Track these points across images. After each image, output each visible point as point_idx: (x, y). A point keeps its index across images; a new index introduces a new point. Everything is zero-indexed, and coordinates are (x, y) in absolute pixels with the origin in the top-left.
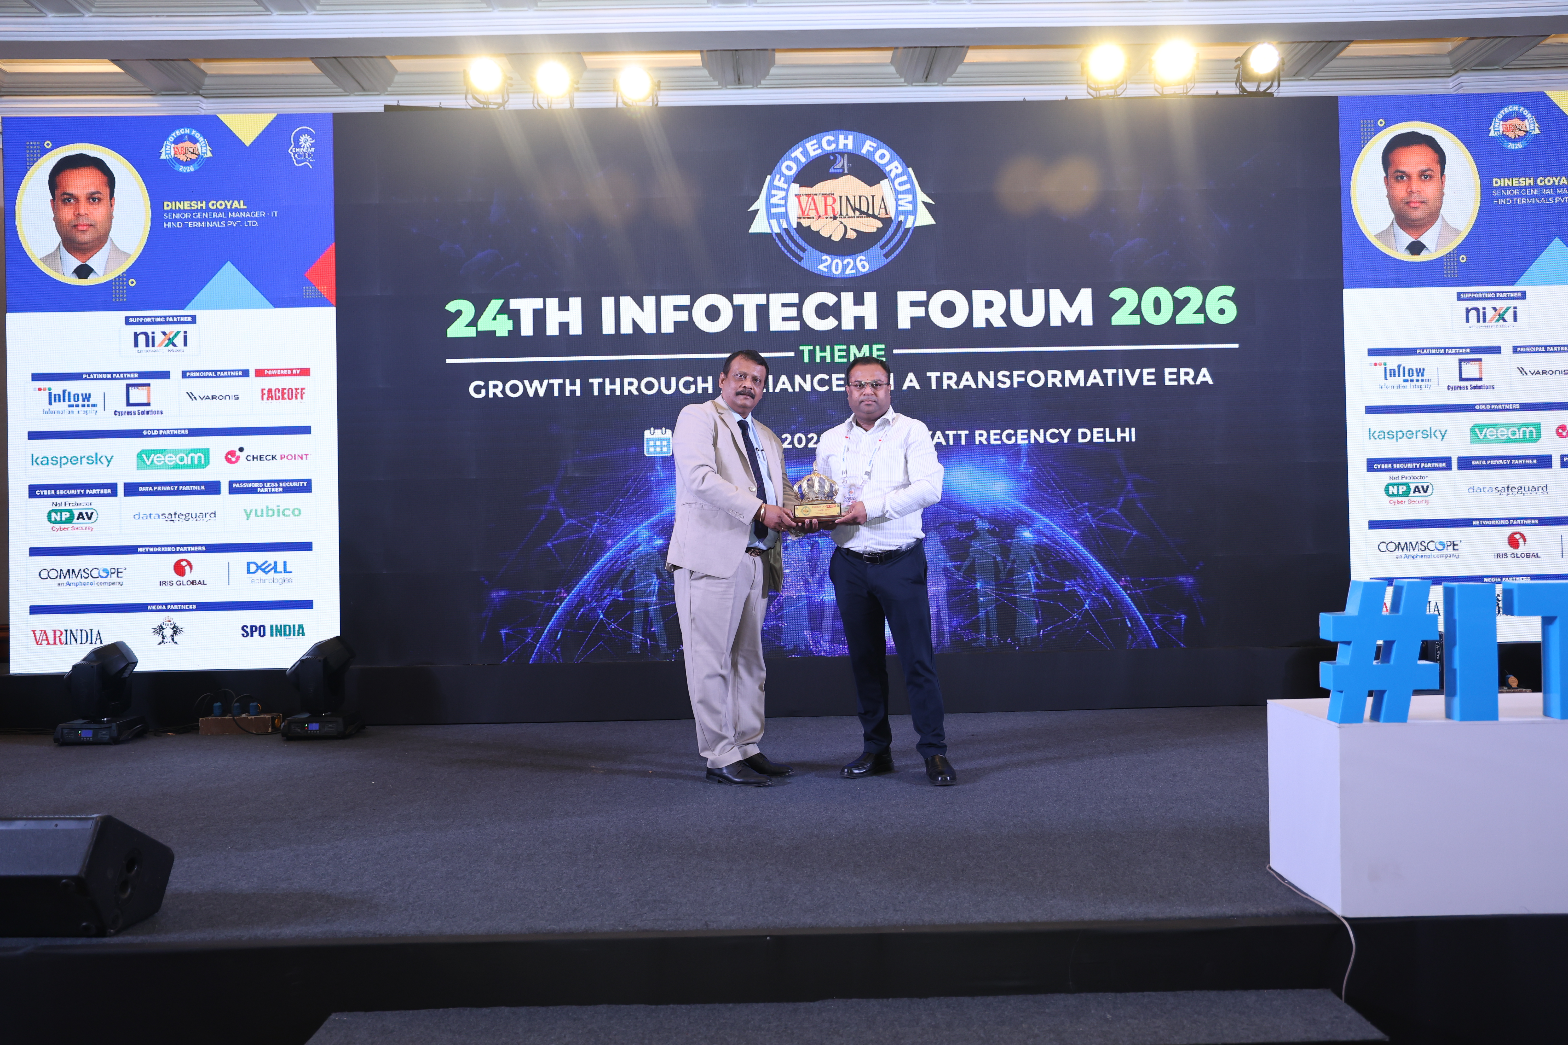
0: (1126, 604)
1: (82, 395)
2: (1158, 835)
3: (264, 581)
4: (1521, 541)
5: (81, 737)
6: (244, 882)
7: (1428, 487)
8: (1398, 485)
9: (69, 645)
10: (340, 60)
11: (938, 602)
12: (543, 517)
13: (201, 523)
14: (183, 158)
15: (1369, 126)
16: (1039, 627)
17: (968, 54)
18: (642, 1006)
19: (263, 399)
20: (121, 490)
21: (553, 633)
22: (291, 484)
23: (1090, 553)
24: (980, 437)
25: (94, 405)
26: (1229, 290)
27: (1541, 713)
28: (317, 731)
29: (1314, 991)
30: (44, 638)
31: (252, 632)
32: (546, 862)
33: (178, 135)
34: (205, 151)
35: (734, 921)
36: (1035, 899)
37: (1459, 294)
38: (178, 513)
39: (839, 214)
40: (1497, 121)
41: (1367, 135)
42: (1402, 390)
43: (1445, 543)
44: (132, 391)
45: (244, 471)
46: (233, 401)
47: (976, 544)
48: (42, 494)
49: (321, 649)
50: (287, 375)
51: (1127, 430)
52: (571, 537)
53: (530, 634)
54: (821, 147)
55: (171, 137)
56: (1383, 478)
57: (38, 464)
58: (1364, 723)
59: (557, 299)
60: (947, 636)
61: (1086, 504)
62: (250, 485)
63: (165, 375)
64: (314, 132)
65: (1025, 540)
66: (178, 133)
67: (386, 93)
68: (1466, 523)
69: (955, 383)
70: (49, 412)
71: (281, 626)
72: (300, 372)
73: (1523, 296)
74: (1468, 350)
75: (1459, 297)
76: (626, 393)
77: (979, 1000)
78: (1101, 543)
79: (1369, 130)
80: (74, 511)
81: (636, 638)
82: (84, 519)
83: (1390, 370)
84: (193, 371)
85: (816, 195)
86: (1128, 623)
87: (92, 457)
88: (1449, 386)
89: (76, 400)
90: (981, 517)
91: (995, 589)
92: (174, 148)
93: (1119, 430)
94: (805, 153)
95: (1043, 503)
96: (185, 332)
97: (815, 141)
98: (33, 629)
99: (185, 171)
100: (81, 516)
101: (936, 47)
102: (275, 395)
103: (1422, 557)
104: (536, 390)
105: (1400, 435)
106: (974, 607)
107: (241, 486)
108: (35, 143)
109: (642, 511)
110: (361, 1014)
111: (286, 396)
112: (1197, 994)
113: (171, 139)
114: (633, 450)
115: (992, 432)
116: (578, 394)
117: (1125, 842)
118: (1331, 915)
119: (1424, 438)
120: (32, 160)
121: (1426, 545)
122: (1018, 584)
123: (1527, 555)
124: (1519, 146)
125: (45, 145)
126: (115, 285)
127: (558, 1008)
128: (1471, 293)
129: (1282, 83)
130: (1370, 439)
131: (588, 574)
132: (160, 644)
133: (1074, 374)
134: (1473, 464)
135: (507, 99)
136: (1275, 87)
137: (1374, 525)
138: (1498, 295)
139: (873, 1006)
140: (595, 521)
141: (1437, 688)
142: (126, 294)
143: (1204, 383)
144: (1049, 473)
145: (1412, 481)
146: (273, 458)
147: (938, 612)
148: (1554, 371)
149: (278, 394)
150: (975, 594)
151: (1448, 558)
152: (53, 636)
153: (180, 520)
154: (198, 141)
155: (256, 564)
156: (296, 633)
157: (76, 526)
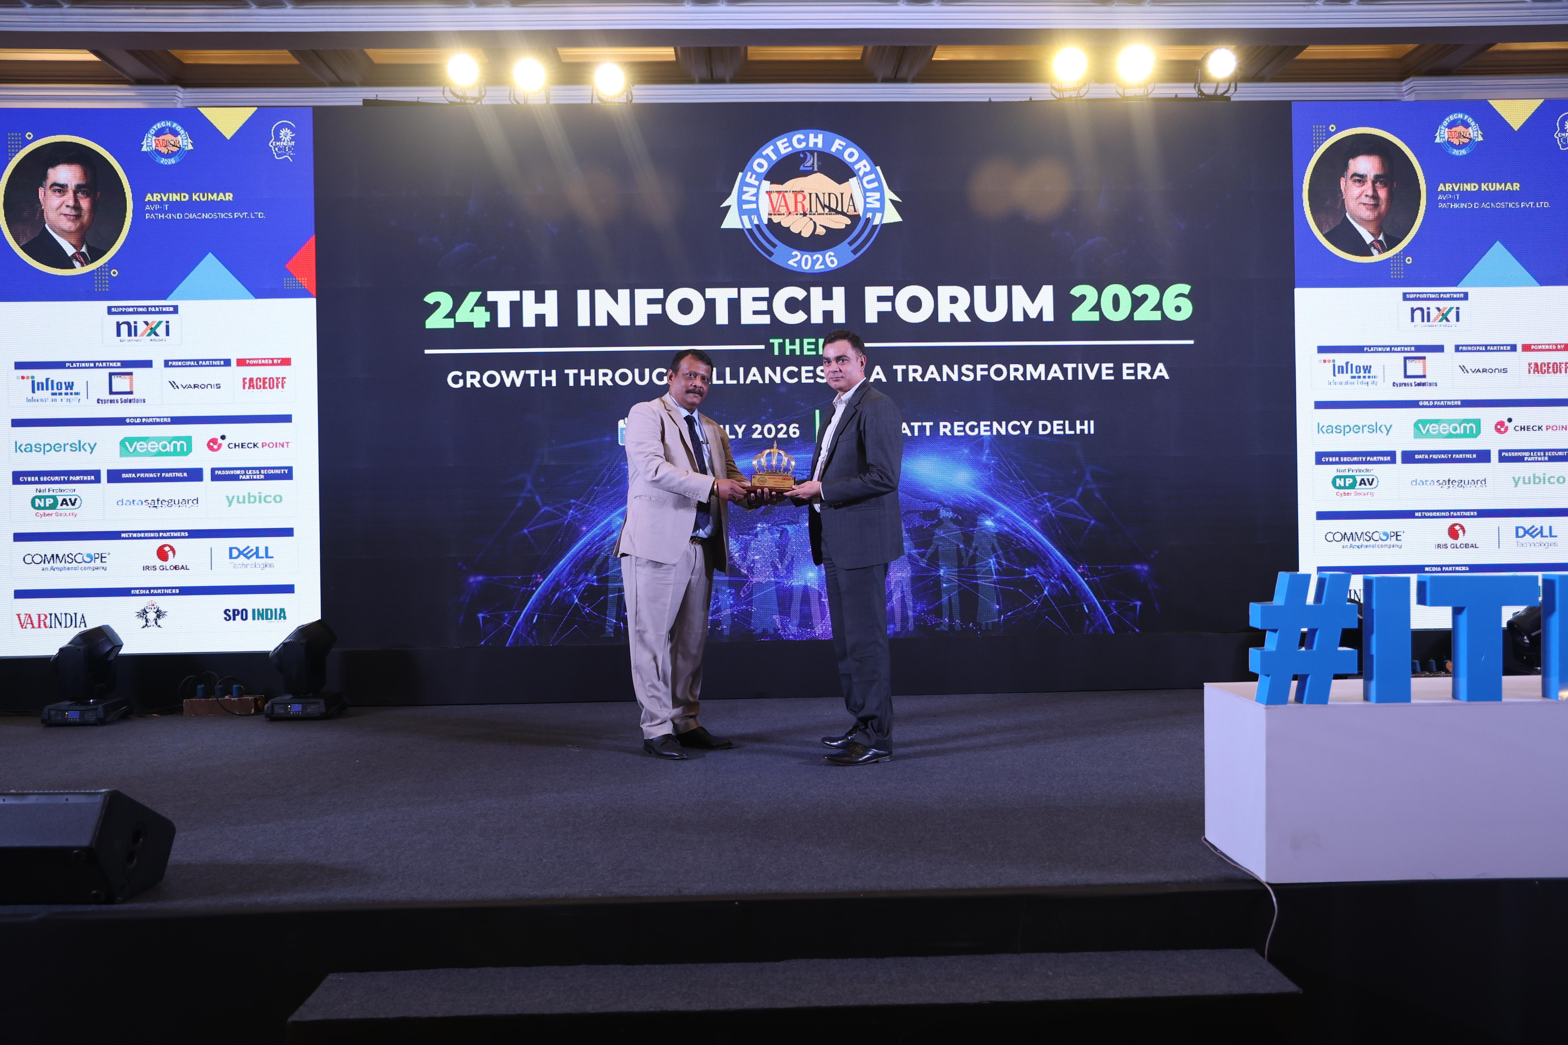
0: (1084, 590)
1: (65, 383)
2: (1104, 809)
3: (246, 566)
4: (1460, 532)
5: (68, 719)
6: (240, 854)
7: (1373, 479)
8: (1345, 477)
9: (53, 629)
10: (317, 52)
11: (902, 587)
12: (519, 504)
13: (184, 510)
14: (164, 150)
15: (1321, 131)
16: (1000, 612)
17: (936, 51)
18: (619, 966)
19: (244, 388)
20: (104, 476)
21: (529, 617)
22: (272, 472)
23: (1050, 542)
24: (944, 428)
25: (77, 394)
26: (1186, 288)
27: (1450, 696)
28: (299, 712)
29: (1240, 950)
30: (29, 621)
31: (234, 616)
32: (527, 835)
33: (159, 127)
34: (186, 144)
35: (704, 888)
36: (986, 867)
37: (1405, 294)
38: (161, 499)
39: (809, 210)
40: (1443, 128)
41: (1319, 140)
42: (1349, 386)
43: (1389, 532)
44: (115, 380)
45: (226, 458)
46: (215, 390)
47: (940, 533)
48: (26, 480)
49: (304, 632)
50: (269, 365)
51: (1086, 422)
52: (547, 524)
53: (506, 618)
54: (791, 145)
55: (152, 130)
56: (1331, 471)
57: (21, 451)
58: (1288, 705)
59: (533, 292)
60: (911, 621)
61: (1046, 494)
62: (232, 472)
63: (148, 364)
64: (294, 125)
65: (987, 528)
66: (159, 125)
67: (364, 85)
68: (1409, 515)
69: (921, 376)
70: (33, 400)
71: (263, 610)
73: (1465, 297)
74: (1413, 349)
75: (1405, 297)
76: (601, 384)
77: (932, 959)
78: (1060, 532)
79: (1321, 134)
80: (57, 497)
81: (610, 622)
82: (68, 505)
83: (1339, 367)
84: (175, 361)
85: (786, 192)
86: (1086, 608)
87: (76, 445)
88: (1394, 383)
89: (59, 388)
90: (945, 506)
91: (958, 576)
92: (155, 140)
93: (1078, 422)
94: (776, 151)
95: (1004, 493)
96: (167, 322)
97: (786, 140)
98: (18, 613)
99: (166, 163)
100: (64, 503)
101: (905, 47)
102: (257, 384)
103: (1367, 546)
104: (513, 381)
105: (1347, 429)
106: (937, 592)
107: (224, 473)
108: (16, 134)
109: (616, 500)
110: (356, 974)
111: (267, 385)
112: (1132, 954)
113: (152, 131)
114: (608, 439)
115: (956, 424)
116: (554, 384)
117: (1072, 816)
118: (1256, 881)
119: (1370, 432)
120: (13, 150)
121: (1370, 535)
122: (980, 571)
123: (1467, 546)
124: (1463, 152)
125: (26, 136)
126: (98, 276)
127: (541, 968)
128: (1416, 293)
129: (1238, 85)
130: (1319, 433)
131: (563, 560)
132: (143, 627)
133: (1036, 369)
134: (1416, 458)
135: (483, 93)
136: (1232, 90)
137: (1321, 516)
138: (1442, 295)
139: (834, 965)
140: (570, 509)
141: (1356, 672)
142: (108, 284)
143: (1161, 378)
144: (1010, 464)
145: (1358, 473)
146: (255, 445)
147: (903, 598)
148: (1494, 369)
149: (259, 384)
150: (938, 580)
151: (1392, 548)
152: (37, 619)
153: (163, 506)
154: (179, 134)
155: (238, 550)
156: (278, 617)
157: (60, 511)
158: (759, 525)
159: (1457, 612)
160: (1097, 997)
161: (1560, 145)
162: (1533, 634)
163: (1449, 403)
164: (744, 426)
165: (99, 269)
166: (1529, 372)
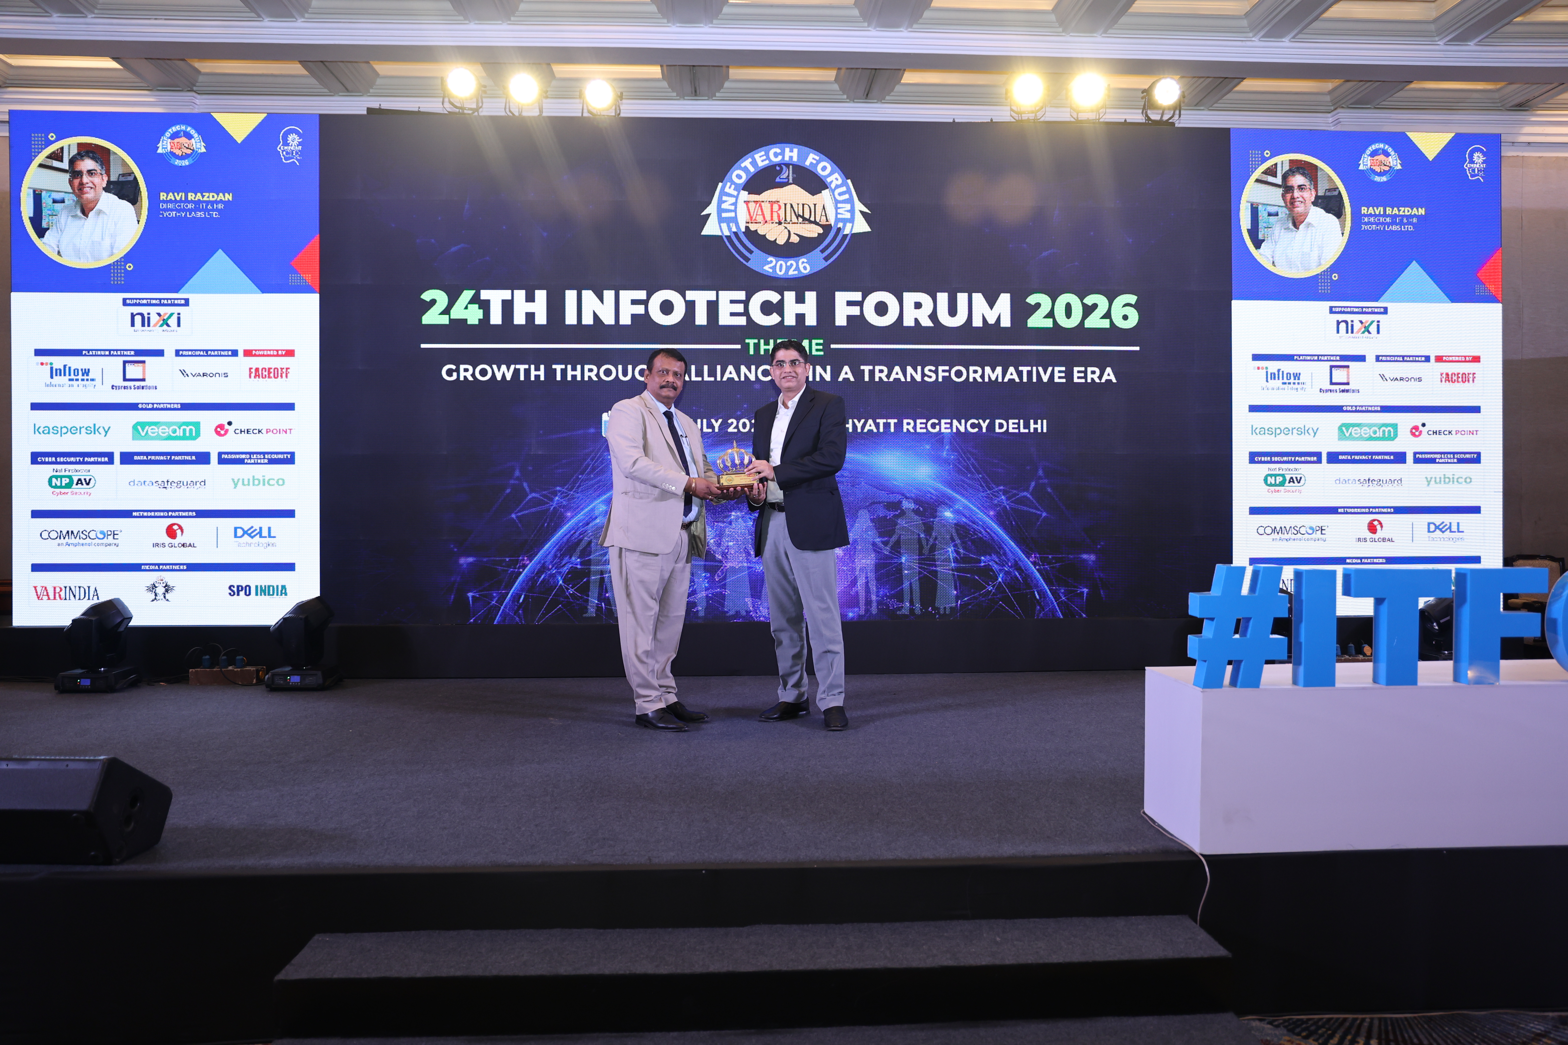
0: (1035, 578)
1: (82, 370)
2: (1051, 784)
3: (250, 545)
4: (1378, 527)
5: (79, 685)
6: (235, 819)
7: (1301, 478)
8: (1276, 476)
9: (67, 601)
10: (325, 63)
11: (866, 574)
12: (508, 491)
13: (192, 491)
14: (178, 152)
15: (1257, 156)
16: (957, 597)
17: (904, 75)
19: (250, 377)
20: (117, 458)
21: (516, 597)
22: (275, 456)
23: (1005, 532)
24: (908, 425)
25: (92, 380)
26: (1132, 299)
27: (1371, 680)
28: (298, 683)
29: (1174, 917)
30: (45, 593)
31: (238, 591)
32: (507, 804)
33: (174, 131)
34: (200, 147)
35: (673, 857)
36: (940, 839)
37: (1331, 308)
38: (170, 481)
39: (784, 220)
40: (1366, 156)
41: (1255, 165)
42: (1280, 391)
43: (1314, 527)
44: (129, 367)
45: (232, 443)
46: (223, 379)
47: (902, 522)
48: (44, 460)
49: (302, 608)
50: (274, 356)
51: (1039, 421)
52: (533, 510)
53: (495, 597)
54: (768, 158)
55: (168, 133)
56: (1263, 469)
57: (40, 433)
58: (1223, 688)
59: (524, 291)
60: (874, 605)
61: (1002, 487)
62: (238, 456)
63: (160, 353)
64: (301, 131)
65: (946, 519)
66: (175, 129)
67: (369, 94)
68: (1333, 510)
69: (886, 376)
70: (51, 385)
71: (265, 586)
72: (285, 354)
73: (1385, 311)
74: (1338, 358)
75: (1332, 311)
76: (586, 379)
78: (1013, 523)
79: (1257, 159)
80: (73, 477)
81: (592, 602)
82: (82, 485)
83: (1271, 374)
84: (186, 350)
85: (762, 202)
86: (1037, 595)
87: (91, 428)
88: (1321, 389)
89: (76, 374)
90: (907, 498)
91: (919, 563)
92: (170, 143)
93: (1032, 421)
94: (754, 163)
95: (963, 486)
96: (179, 314)
97: (763, 153)
98: (35, 585)
99: (180, 165)
100: (80, 482)
101: (876, 69)
102: (262, 374)
103: (1294, 540)
104: (504, 374)
105: (1278, 431)
106: (900, 580)
107: (230, 457)
108: (40, 135)
109: (599, 487)
110: (341, 935)
111: (272, 375)
113: (168, 134)
114: (592, 430)
115: (919, 421)
116: (542, 378)
117: (1021, 790)
118: (1191, 853)
119: (1298, 434)
120: (37, 150)
121: (1298, 529)
122: (938, 559)
123: (1384, 540)
124: (1384, 179)
125: (49, 137)
126: (114, 269)
128: (1342, 307)
129: (1182, 112)
130: (1252, 435)
131: (549, 544)
132: (153, 601)
133: (993, 371)
134: (1340, 458)
135: (480, 105)
136: (1176, 117)
137: (1254, 511)
138: (1364, 309)
139: (795, 931)
140: (556, 495)
141: (1286, 658)
142: (124, 277)
143: (1109, 381)
144: (969, 459)
145: (1287, 472)
146: (259, 431)
147: (867, 583)
148: (1410, 378)
149: (264, 373)
150: (899, 568)
151: (1317, 541)
152: (53, 592)
153: (173, 487)
154: (193, 137)
155: (243, 529)
156: (279, 594)
157: (75, 491)
158: (733, 513)
159: (1379, 602)
160: (1041, 961)
161: (1469, 175)
162: (1442, 621)
163: (1370, 409)
164: (720, 421)
165: (116, 263)
166: (1441, 381)
